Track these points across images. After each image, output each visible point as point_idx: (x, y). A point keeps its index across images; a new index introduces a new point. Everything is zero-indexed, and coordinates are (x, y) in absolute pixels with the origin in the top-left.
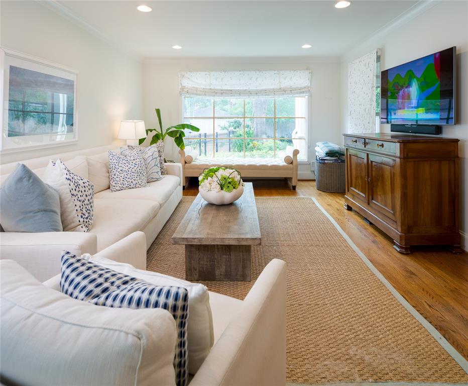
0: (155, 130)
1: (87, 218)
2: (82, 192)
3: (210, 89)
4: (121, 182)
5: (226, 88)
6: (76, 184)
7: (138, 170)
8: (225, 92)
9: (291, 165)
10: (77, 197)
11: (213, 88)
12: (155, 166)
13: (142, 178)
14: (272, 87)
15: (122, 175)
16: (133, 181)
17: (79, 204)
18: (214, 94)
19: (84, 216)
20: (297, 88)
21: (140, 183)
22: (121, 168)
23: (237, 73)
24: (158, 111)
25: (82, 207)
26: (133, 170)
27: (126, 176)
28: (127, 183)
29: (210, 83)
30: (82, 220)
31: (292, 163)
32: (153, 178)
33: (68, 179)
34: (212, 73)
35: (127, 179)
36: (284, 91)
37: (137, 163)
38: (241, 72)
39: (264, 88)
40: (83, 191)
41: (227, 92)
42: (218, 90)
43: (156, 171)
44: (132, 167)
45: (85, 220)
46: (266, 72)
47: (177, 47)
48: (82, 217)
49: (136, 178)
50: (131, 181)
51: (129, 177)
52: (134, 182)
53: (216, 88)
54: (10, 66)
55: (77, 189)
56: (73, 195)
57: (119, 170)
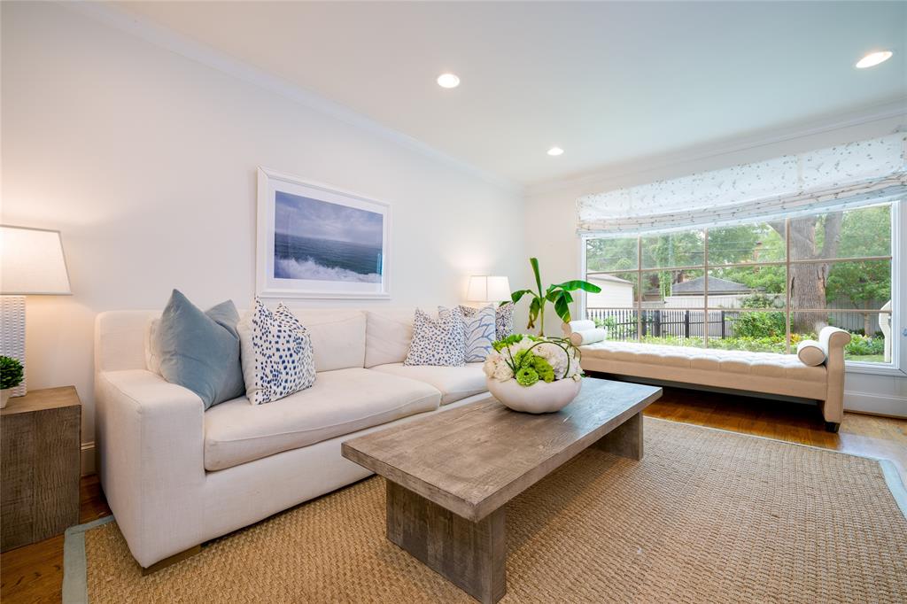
0: (529, 291)
1: (269, 383)
2: (270, 343)
3: (629, 218)
4: (419, 353)
5: (662, 213)
6: (263, 331)
7: (446, 338)
8: (658, 219)
9: (822, 370)
10: (261, 349)
11: (634, 216)
12: (482, 337)
13: (453, 352)
14: (775, 194)
15: (422, 343)
16: (436, 355)
17: (262, 359)
18: (638, 226)
19: (265, 378)
20: (858, 184)
21: (447, 358)
22: (422, 334)
23: (687, 180)
24: (534, 262)
25: (264, 364)
26: (439, 339)
27: (427, 345)
28: (426, 356)
29: (631, 208)
30: (260, 382)
31: (824, 364)
32: (477, 356)
33: (255, 322)
34: (634, 190)
35: (427, 350)
36: (812, 197)
37: (447, 328)
38: (694, 177)
39: (753, 199)
40: (273, 342)
41: (664, 219)
42: (644, 218)
43: (485, 346)
44: (439, 333)
45: (265, 384)
46: (760, 164)
47: (556, 151)
48: (262, 378)
49: (440, 351)
50: (432, 353)
51: (430, 347)
52: (437, 357)
53: (641, 215)
54: (277, 192)
55: (264, 338)
56: (255, 345)
57: (419, 336)
